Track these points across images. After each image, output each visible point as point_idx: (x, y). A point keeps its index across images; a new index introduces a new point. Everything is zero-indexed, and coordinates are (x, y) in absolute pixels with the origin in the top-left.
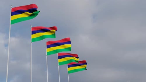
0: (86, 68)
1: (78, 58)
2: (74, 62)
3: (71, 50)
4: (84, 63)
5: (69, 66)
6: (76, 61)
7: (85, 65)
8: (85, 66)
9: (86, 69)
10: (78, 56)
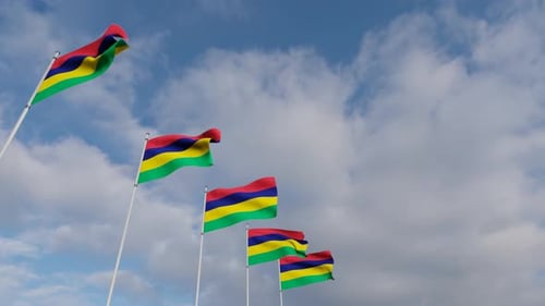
0: (330, 274)
1: (305, 242)
2: (294, 255)
3: (275, 215)
4: (326, 258)
5: (284, 269)
6: (298, 252)
7: (330, 266)
8: (328, 269)
9: (330, 276)
10: (303, 236)
